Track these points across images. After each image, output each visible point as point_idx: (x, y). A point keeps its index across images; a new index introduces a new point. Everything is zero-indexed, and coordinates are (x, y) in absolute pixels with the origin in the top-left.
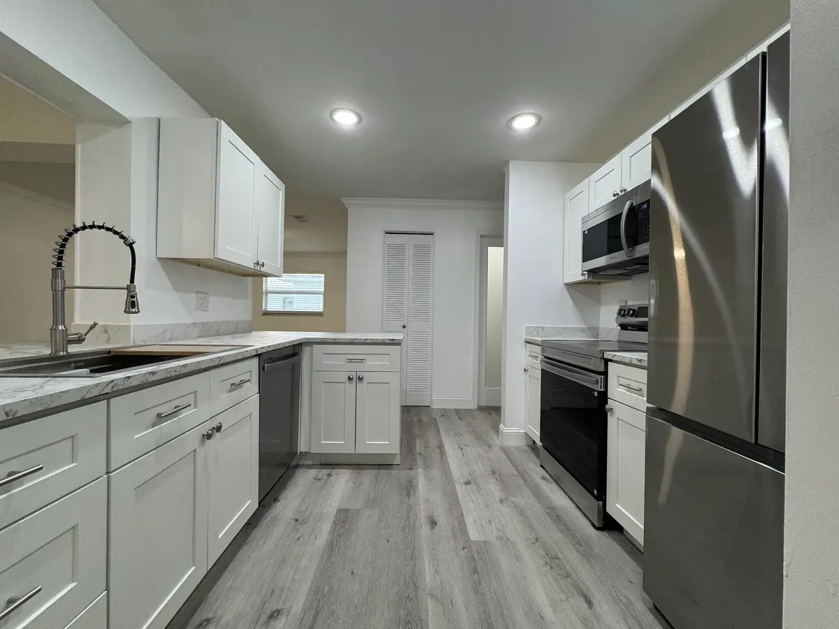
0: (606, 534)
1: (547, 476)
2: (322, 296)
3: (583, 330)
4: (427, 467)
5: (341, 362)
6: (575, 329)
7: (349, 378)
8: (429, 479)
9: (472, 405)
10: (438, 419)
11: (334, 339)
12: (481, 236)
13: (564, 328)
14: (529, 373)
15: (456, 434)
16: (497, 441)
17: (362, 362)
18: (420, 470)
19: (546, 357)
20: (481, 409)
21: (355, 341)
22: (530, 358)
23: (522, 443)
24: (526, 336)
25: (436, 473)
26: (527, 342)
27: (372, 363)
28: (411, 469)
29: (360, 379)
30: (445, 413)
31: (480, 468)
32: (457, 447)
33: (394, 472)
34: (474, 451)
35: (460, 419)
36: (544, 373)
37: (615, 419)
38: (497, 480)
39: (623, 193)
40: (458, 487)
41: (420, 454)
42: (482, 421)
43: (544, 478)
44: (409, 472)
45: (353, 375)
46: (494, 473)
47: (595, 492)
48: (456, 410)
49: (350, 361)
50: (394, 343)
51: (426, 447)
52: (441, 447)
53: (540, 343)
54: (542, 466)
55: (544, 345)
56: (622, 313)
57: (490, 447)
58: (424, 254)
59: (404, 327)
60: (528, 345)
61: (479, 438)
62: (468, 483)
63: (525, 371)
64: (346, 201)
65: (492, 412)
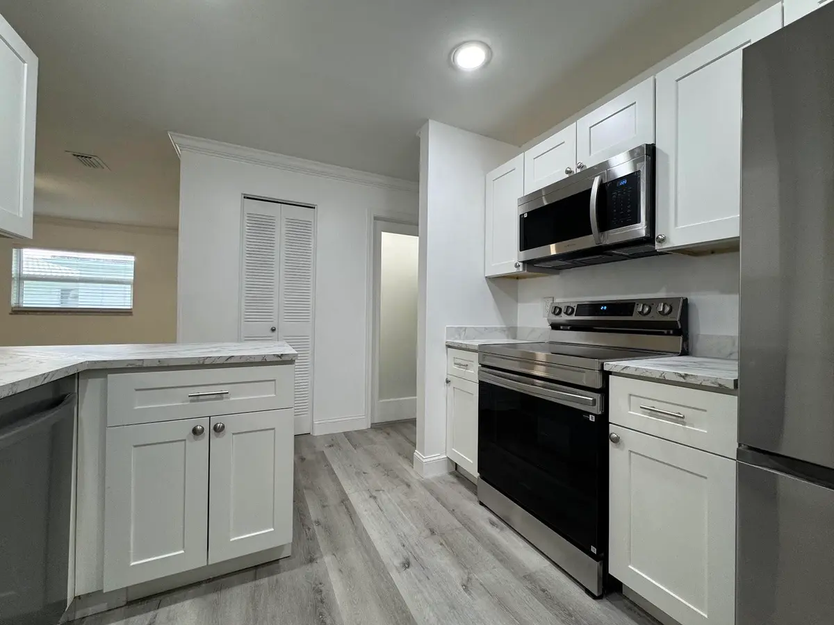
0: (608, 603)
1: (495, 519)
2: (130, 286)
3: (502, 330)
4: (336, 549)
5: (176, 403)
6: (496, 329)
7: (195, 431)
8: (347, 573)
9: (365, 425)
10: (327, 452)
11: (159, 361)
12: (376, 218)
13: (486, 329)
14: (452, 385)
15: (358, 474)
16: (412, 473)
17: (222, 398)
18: (328, 559)
19: (484, 366)
20: (376, 427)
21: (207, 362)
22: (455, 367)
23: (442, 471)
24: (447, 338)
25: (354, 557)
26: (448, 346)
27: (239, 398)
28: (311, 560)
29: (218, 430)
30: (333, 441)
31: (411, 529)
32: (367, 496)
33: (283, 577)
34: (391, 497)
35: (355, 447)
36: (483, 386)
37: (626, 452)
38: (441, 544)
39: (579, 171)
40: (394, 575)
41: (318, 523)
42: (384, 447)
43: (493, 524)
44: (309, 569)
45: (204, 423)
46: (433, 532)
47: (594, 550)
48: (344, 433)
49: (196, 398)
50: (283, 360)
51: (324, 507)
52: (344, 501)
53: (476, 348)
54: (481, 504)
55: (483, 351)
56: (557, 311)
57: (409, 486)
58: (301, 234)
59: (273, 330)
60: (449, 349)
61: (389, 472)
62: (407, 565)
63: (448, 382)
64: (176, 140)
65: (389, 430)
